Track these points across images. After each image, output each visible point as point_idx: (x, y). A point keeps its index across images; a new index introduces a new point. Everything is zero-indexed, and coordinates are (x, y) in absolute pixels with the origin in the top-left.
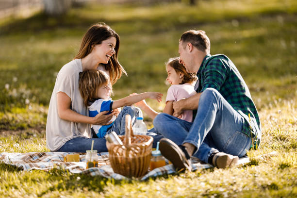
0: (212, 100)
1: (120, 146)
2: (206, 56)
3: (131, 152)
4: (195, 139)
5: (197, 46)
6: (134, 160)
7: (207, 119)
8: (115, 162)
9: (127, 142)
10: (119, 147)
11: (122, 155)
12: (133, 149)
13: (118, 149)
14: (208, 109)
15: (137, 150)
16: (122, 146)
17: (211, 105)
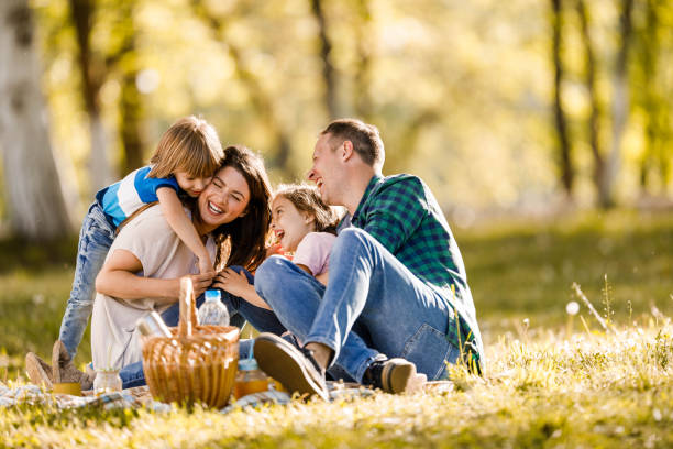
0: (357, 252)
1: (168, 341)
2: (374, 179)
3: (191, 353)
4: (328, 334)
5: (362, 152)
6: (198, 370)
7: (349, 289)
8: (157, 377)
9: (184, 333)
10: (167, 343)
11: (173, 359)
12: (196, 346)
13: (164, 347)
14: (350, 269)
15: (206, 349)
16: (171, 339)
17: (355, 262)
